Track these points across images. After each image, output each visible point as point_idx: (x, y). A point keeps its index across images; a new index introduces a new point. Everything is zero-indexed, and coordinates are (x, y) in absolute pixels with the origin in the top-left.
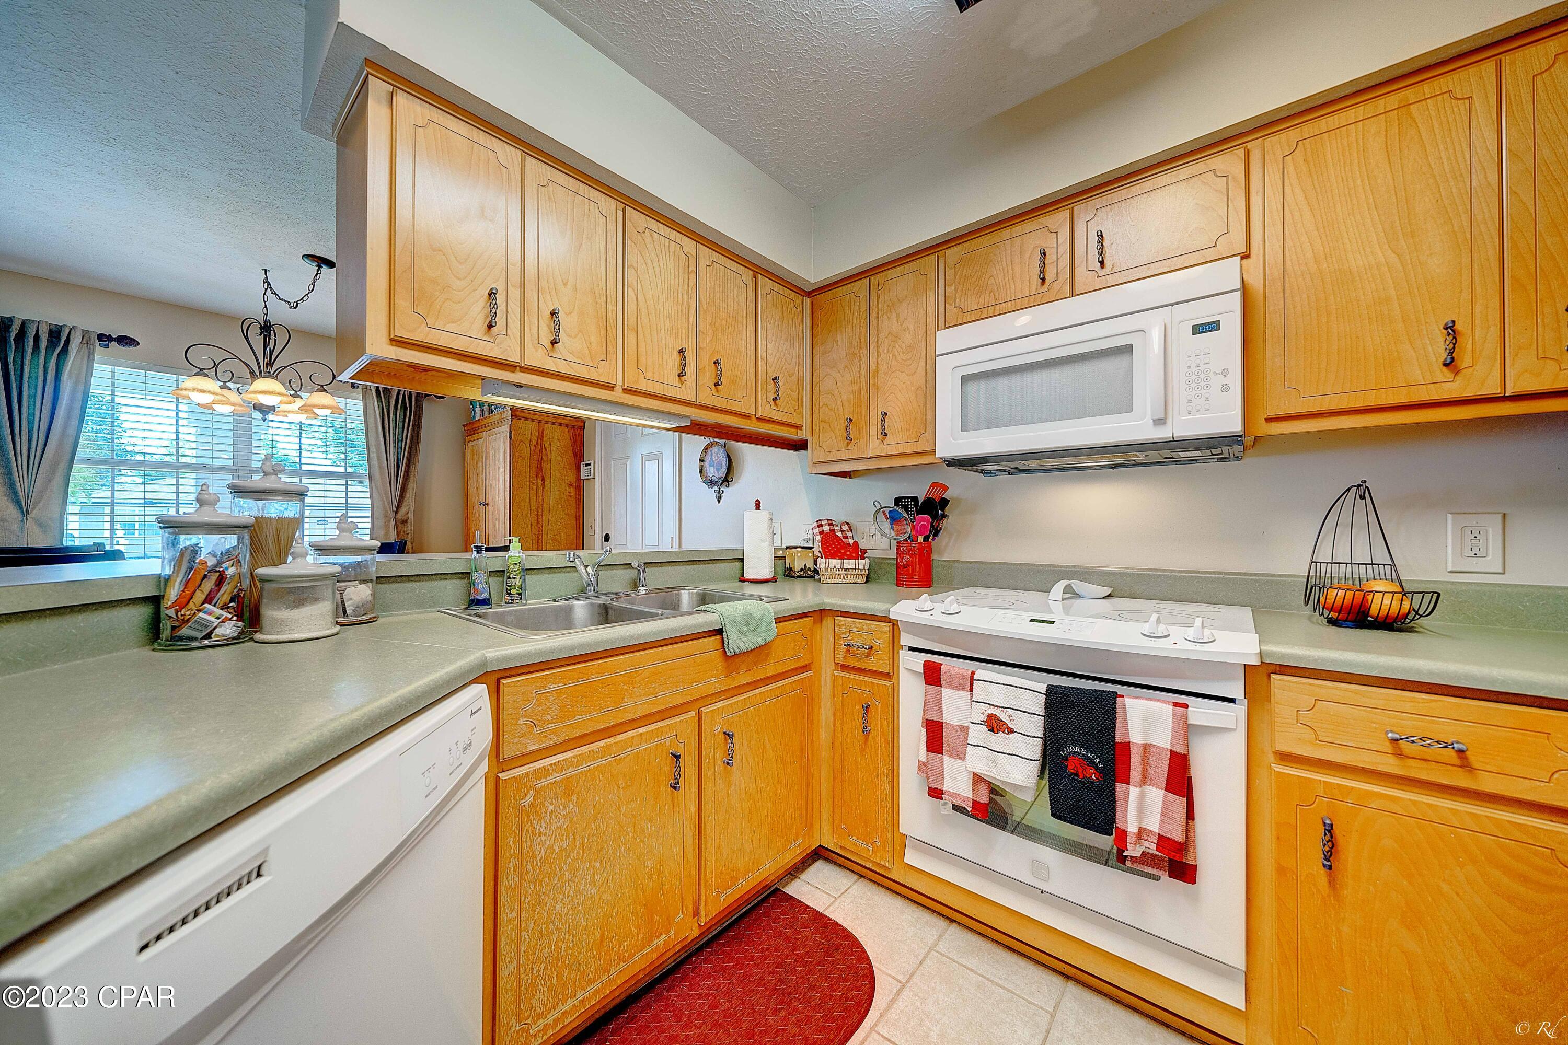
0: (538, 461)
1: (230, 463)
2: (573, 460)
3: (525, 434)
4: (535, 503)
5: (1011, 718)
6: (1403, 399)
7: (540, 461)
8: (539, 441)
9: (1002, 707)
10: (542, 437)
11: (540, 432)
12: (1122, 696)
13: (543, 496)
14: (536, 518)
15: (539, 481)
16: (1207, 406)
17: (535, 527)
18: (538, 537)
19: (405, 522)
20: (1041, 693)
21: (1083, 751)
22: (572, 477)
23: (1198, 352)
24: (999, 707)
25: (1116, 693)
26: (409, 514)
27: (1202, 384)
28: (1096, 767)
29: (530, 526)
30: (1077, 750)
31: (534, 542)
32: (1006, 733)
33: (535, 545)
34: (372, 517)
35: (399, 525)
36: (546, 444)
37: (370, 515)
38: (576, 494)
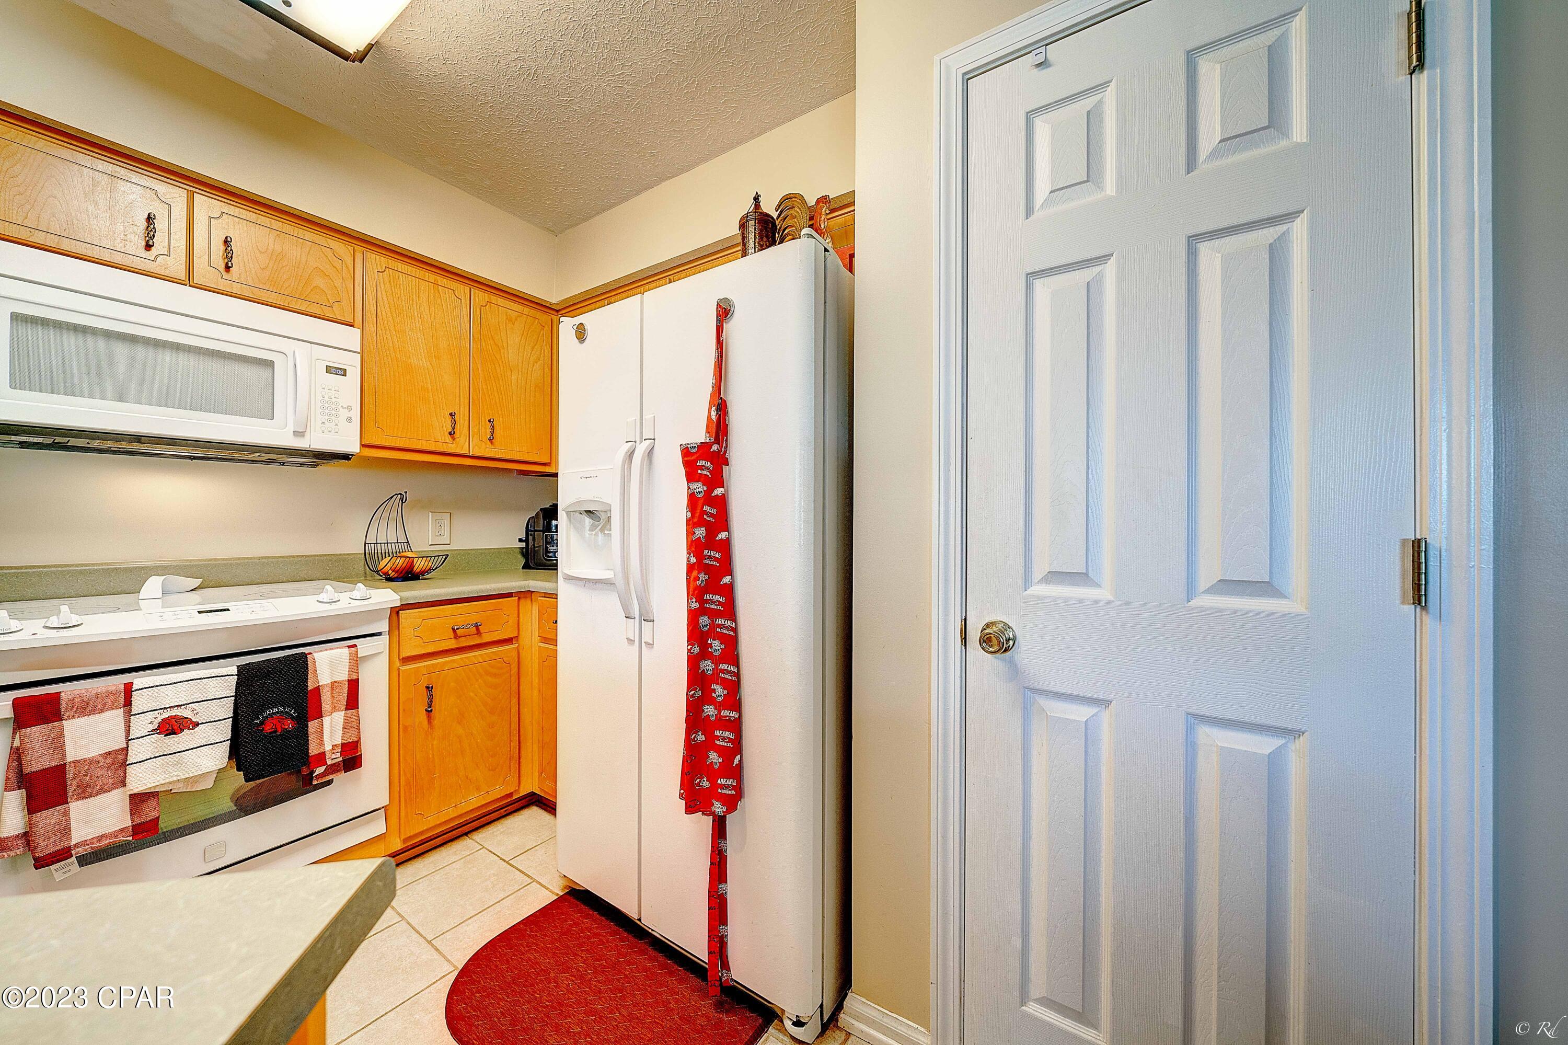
5: (195, 712)
6: (433, 449)
9: (184, 705)
12: (311, 653)
16: (337, 430)
20: (232, 675)
21: (281, 709)
23: (330, 387)
24: (181, 706)
25: (305, 653)
27: (333, 412)
28: (292, 717)
30: (275, 710)
32: (191, 729)
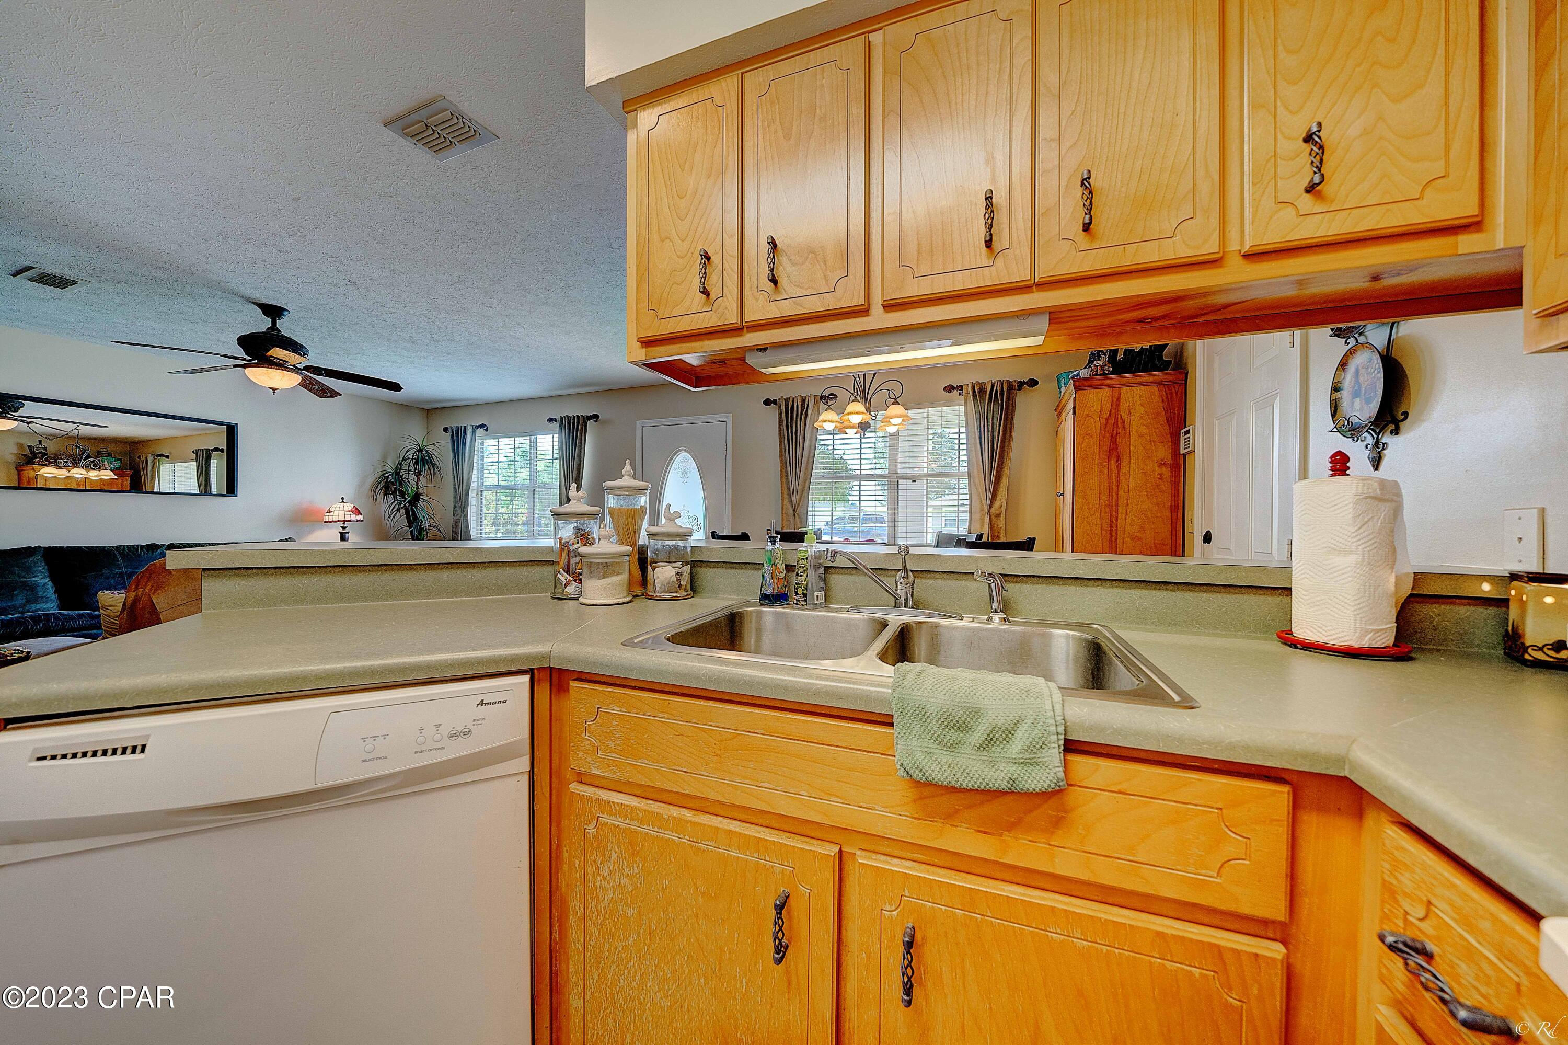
0: (1112, 436)
1: (887, 471)
2: (1166, 429)
3: (1093, 407)
4: (1106, 491)
7: (1114, 438)
8: (1113, 411)
10: (1118, 405)
11: (1115, 400)
13: (1118, 481)
14: (1107, 510)
15: (1113, 462)
17: (1106, 522)
18: (1110, 534)
19: (998, 515)
22: (1163, 452)
26: (1002, 508)
29: (1098, 519)
31: (1104, 540)
33: (1106, 545)
34: (970, 512)
35: (993, 518)
36: (1123, 413)
37: (968, 509)
38: (1172, 477)
